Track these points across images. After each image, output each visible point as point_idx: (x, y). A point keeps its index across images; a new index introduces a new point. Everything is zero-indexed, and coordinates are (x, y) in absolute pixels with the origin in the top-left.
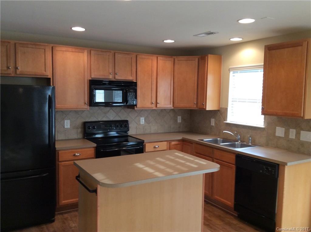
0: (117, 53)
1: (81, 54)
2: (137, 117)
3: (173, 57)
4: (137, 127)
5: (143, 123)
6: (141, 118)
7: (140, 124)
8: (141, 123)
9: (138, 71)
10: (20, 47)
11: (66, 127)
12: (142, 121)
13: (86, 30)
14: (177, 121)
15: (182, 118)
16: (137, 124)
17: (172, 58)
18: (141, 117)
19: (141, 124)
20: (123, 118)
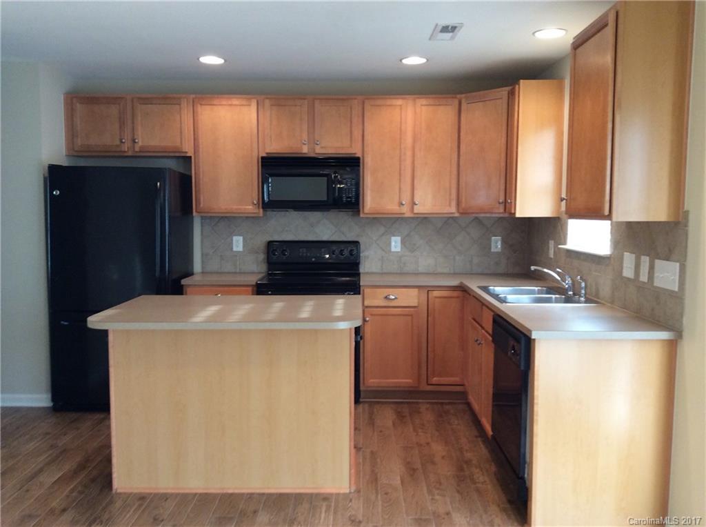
0: (318, 101)
1: (245, 109)
2: (383, 234)
3: (458, 96)
4: (382, 257)
5: (399, 249)
6: (393, 239)
7: (390, 251)
8: (393, 249)
9: (365, 133)
10: (140, 104)
11: (235, 249)
12: (396, 244)
13: (225, 61)
14: (490, 248)
15: (504, 242)
16: (383, 250)
17: (456, 98)
18: (394, 236)
19: (394, 252)
20: (350, 237)
